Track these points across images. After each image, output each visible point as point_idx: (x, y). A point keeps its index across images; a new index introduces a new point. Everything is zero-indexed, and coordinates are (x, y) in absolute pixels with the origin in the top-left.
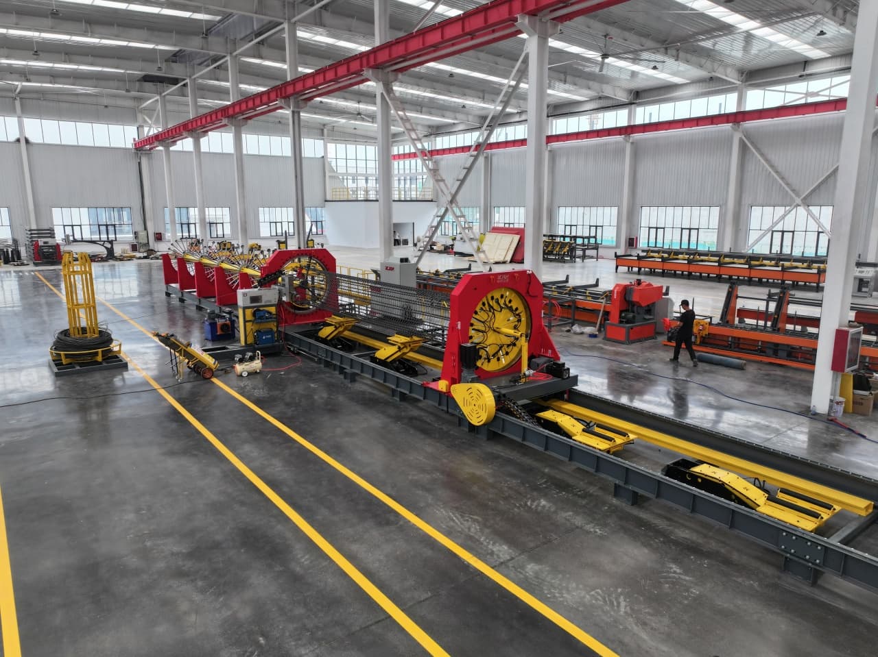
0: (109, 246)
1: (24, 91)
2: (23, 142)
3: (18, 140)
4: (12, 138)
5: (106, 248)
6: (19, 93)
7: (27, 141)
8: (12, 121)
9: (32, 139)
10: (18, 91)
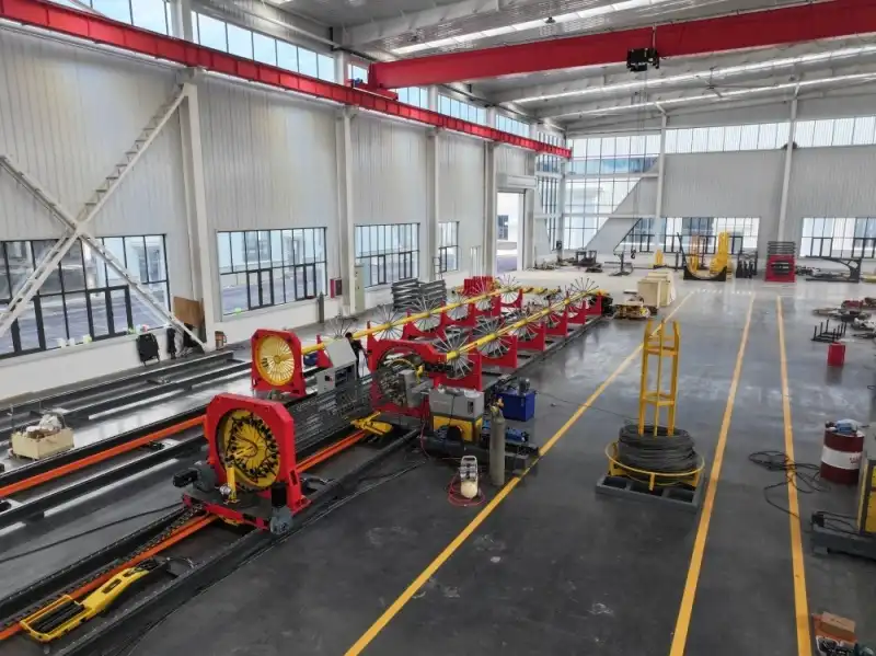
0: (854, 265)
1: (803, 91)
2: (790, 148)
3: (786, 147)
4: (780, 145)
5: (851, 268)
6: (798, 94)
7: (795, 146)
8: (784, 127)
9: (800, 144)
10: (796, 92)
